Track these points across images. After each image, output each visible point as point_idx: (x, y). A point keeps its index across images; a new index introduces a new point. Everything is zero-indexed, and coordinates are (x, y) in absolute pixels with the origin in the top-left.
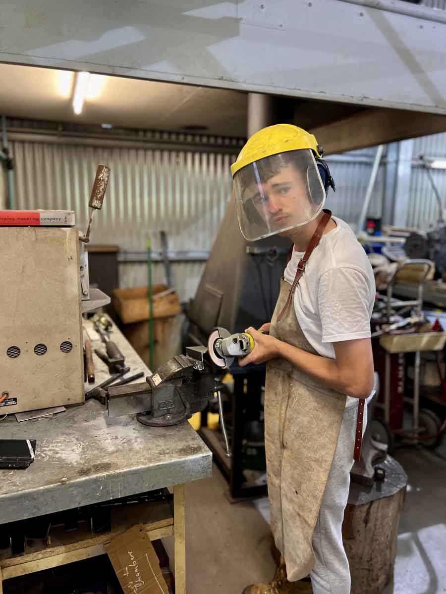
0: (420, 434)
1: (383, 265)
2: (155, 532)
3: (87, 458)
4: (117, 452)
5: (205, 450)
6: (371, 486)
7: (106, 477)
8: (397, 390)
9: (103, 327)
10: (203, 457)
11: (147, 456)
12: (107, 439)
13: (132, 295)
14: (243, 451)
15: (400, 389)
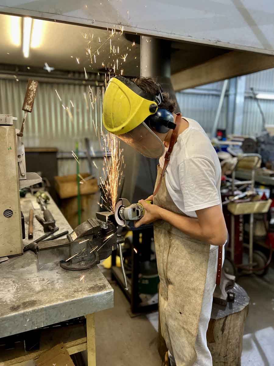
0: (254, 267)
1: (228, 159)
2: (73, 349)
3: (18, 297)
4: (42, 291)
5: (108, 288)
6: (225, 306)
7: (31, 312)
8: (239, 239)
9: (43, 200)
10: (107, 293)
11: (65, 294)
12: (37, 281)
13: (66, 180)
14: (139, 282)
15: (241, 238)
